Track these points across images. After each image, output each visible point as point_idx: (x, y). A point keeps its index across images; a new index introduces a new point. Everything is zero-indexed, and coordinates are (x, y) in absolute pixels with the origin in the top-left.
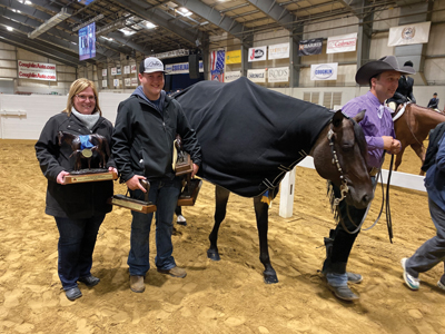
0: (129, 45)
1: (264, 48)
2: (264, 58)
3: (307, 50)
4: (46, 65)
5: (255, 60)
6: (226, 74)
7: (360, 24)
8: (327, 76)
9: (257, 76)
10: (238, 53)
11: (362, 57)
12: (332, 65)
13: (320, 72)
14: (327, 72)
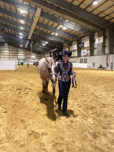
0: (46, 48)
1: (72, 46)
2: (73, 49)
3: (81, 46)
4: (33, 54)
5: (71, 50)
7: (89, 38)
8: (84, 54)
10: (68, 48)
11: (90, 48)
12: (85, 51)
13: (83, 53)
14: (84, 52)
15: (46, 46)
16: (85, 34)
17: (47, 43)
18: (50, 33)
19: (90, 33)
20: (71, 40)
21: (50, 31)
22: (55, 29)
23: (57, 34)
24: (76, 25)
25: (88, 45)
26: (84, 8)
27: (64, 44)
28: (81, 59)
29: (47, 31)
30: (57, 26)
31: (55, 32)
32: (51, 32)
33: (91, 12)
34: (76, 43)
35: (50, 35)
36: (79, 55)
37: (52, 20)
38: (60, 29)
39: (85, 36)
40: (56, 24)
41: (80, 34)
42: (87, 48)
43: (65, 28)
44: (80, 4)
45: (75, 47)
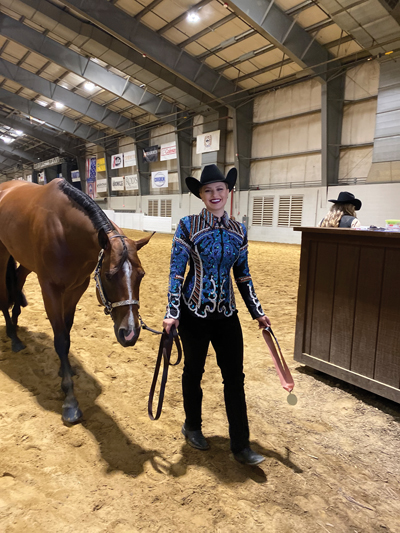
0: (16, 153)
1: (120, 155)
2: (121, 166)
3: (149, 156)
5: (116, 167)
6: (98, 182)
7: (176, 132)
8: (162, 183)
9: (118, 183)
10: (102, 161)
11: (181, 164)
12: (164, 173)
13: (157, 180)
14: (162, 179)
15: (18, 145)
16: (163, 117)
17: (19, 133)
18: (33, 100)
19: (178, 116)
20: (116, 132)
21: (32, 89)
22: (54, 85)
23: (59, 106)
24: (130, 82)
25: (175, 156)
26: (158, 28)
27: (88, 145)
28: (150, 202)
29: (21, 89)
30: (62, 77)
31: (51, 98)
32: (37, 96)
33: (179, 45)
34: (134, 146)
35: (31, 104)
36: (145, 188)
37: (38, 51)
38: (74, 90)
39: (161, 124)
40: (55, 69)
41: (147, 114)
42: (169, 164)
43: (89, 88)
44: (142, 13)
45: (128, 158)
